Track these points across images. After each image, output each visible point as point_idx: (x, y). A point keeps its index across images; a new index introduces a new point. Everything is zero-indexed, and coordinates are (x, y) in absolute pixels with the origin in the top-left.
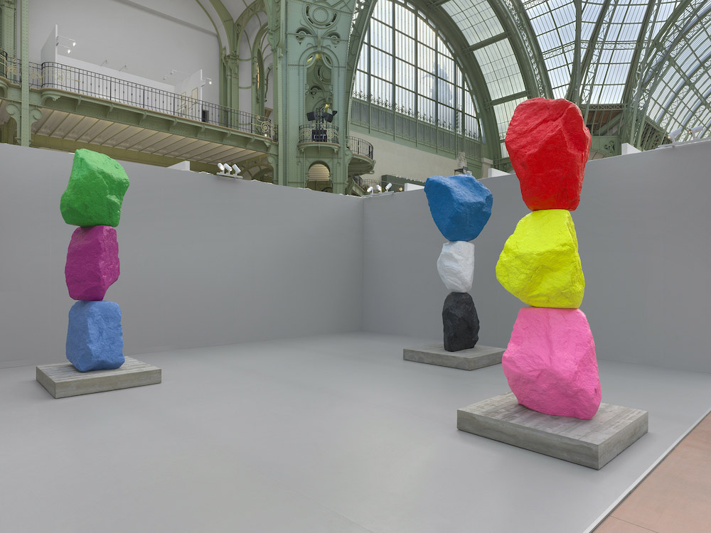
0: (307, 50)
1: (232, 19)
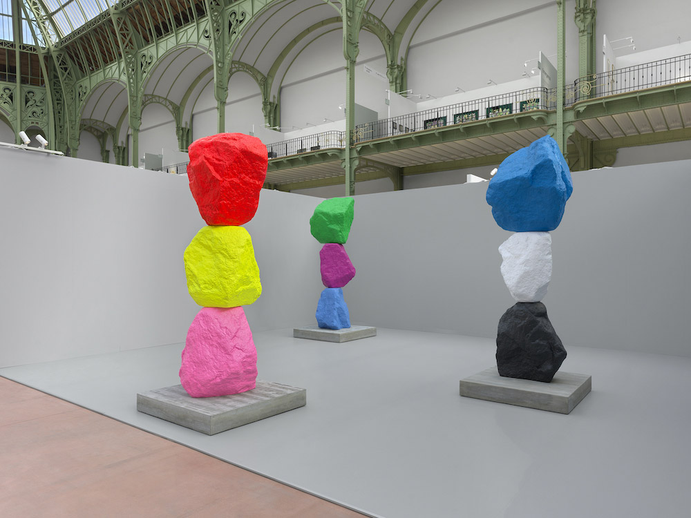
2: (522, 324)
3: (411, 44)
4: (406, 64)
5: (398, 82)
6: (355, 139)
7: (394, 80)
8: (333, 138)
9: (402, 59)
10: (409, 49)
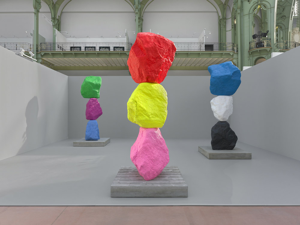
0: (253, 5)
1: (223, 3)
2: (225, 129)
3: (63, 11)
4: (60, 19)
5: (57, 26)
6: (39, 49)
7: (55, 25)
8: (26, 46)
9: (59, 16)
10: (62, 13)
